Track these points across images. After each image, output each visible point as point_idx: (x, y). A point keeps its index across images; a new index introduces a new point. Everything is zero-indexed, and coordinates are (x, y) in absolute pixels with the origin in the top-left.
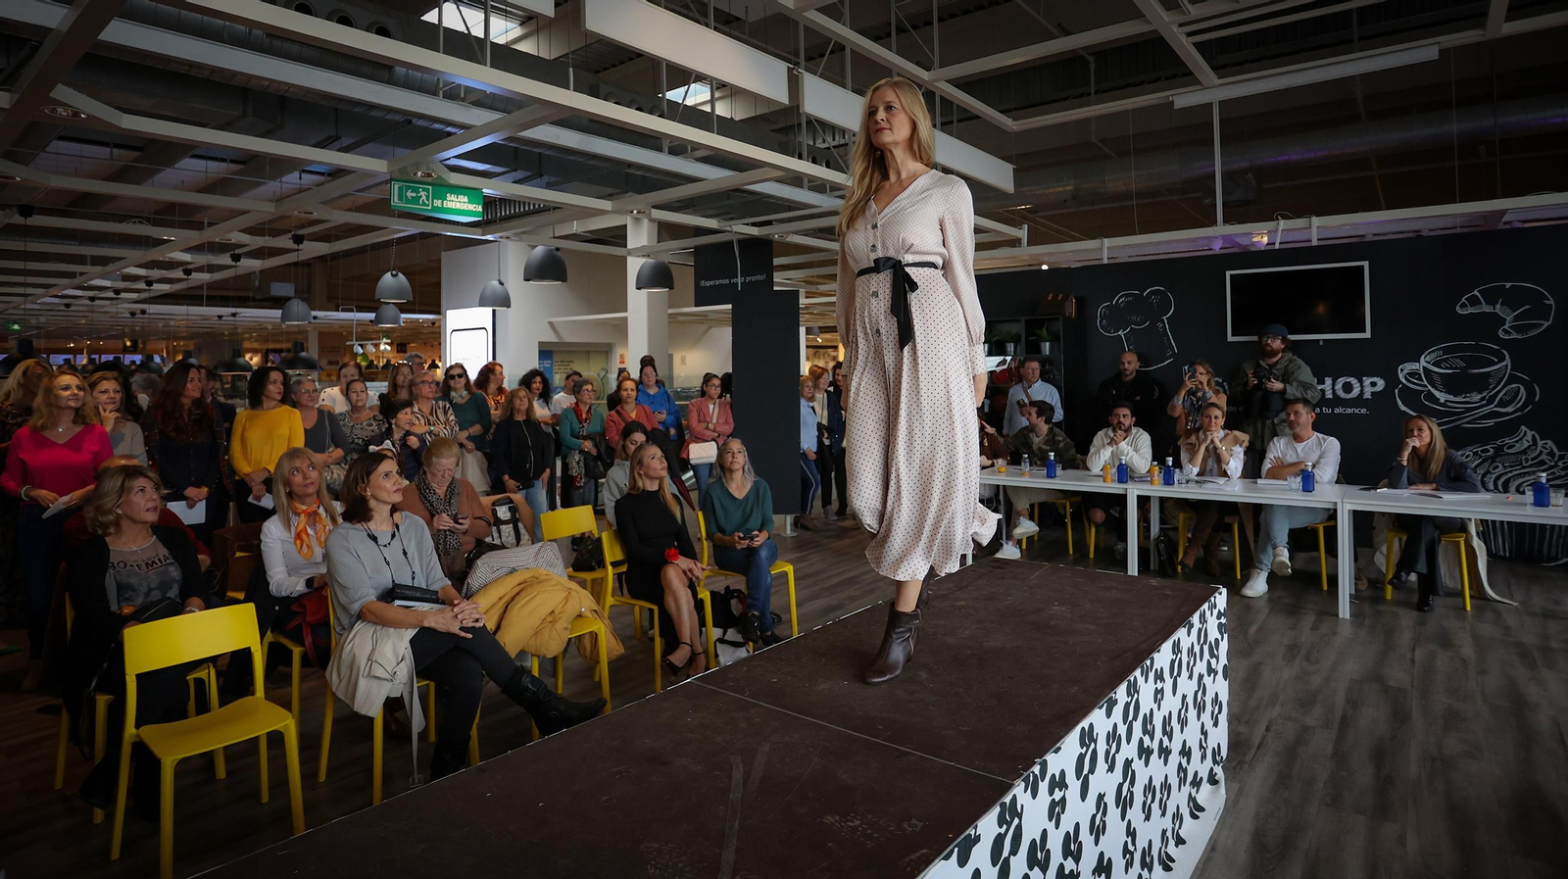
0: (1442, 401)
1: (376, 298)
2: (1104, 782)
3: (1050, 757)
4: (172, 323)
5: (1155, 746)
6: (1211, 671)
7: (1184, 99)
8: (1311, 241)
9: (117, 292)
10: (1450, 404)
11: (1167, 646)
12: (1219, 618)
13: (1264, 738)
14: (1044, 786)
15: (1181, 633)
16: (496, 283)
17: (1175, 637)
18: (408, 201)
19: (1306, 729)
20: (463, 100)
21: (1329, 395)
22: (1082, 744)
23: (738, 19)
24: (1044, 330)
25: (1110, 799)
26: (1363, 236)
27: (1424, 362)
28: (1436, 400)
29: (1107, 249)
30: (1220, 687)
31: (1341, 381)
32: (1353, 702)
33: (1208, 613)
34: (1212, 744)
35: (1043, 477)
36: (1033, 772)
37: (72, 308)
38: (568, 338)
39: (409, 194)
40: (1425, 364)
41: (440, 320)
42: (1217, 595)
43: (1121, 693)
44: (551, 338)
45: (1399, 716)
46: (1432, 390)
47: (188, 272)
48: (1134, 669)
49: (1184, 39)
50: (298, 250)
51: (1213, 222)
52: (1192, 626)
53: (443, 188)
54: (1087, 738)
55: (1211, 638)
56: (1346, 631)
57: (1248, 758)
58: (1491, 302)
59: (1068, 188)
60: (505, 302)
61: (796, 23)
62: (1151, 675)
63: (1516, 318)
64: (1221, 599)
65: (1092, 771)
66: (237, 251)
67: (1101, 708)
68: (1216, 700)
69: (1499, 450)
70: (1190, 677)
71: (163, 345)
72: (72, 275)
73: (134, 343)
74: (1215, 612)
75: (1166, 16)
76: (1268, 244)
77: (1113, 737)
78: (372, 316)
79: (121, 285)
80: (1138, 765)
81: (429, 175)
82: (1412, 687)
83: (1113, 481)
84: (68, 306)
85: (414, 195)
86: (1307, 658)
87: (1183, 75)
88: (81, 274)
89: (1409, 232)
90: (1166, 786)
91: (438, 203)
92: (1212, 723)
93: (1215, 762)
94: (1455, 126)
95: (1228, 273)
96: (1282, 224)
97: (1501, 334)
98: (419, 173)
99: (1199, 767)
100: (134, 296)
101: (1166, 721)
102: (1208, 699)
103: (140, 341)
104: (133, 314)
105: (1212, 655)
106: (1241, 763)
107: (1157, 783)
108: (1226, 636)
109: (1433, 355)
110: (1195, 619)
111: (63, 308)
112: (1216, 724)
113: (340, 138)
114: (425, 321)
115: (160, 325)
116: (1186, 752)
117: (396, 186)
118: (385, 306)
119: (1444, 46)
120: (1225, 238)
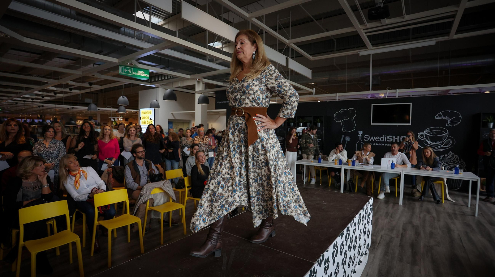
0: (429, 144)
1: (118, 104)
2: (339, 259)
3: (325, 254)
4: (53, 110)
5: (352, 246)
6: (368, 222)
7: (363, 53)
8: (396, 96)
9: (33, 99)
10: (431, 145)
11: (357, 216)
12: (371, 206)
13: (380, 240)
14: (323, 263)
15: (361, 211)
16: (155, 101)
17: (359, 213)
18: (125, 72)
19: (392, 238)
20: (142, 40)
21: (398, 141)
22: (334, 248)
23: (231, 22)
24: (319, 120)
25: (340, 264)
26: (409, 96)
27: (425, 132)
28: (427, 143)
29: (338, 96)
30: (370, 227)
31: (402, 137)
32: (404, 230)
33: (368, 205)
34: (367, 243)
35: (317, 163)
36: (320, 259)
37: (18, 104)
38: (178, 118)
39: (125, 70)
40: (425, 133)
41: (138, 112)
42: (370, 199)
43: (345, 232)
44: (172, 118)
45: (417, 234)
46: (427, 141)
47: (55, 94)
48: (349, 224)
49: (364, 34)
50: (90, 88)
51: (368, 90)
52: (364, 209)
53: (136, 69)
54: (336, 246)
55: (368, 213)
56: (401, 209)
57: (376, 247)
58: (445, 116)
59: (327, 78)
60: (158, 106)
61: (249, 22)
62: (353, 225)
63: (451, 121)
64: (371, 201)
65: (336, 256)
66: (71, 87)
67: (339, 236)
68: (369, 231)
69: (443, 158)
70: (363, 224)
71: (51, 117)
72: (17, 93)
73: (41, 116)
74: (370, 205)
75: (360, 27)
76: (384, 97)
77: (342, 245)
78: (117, 110)
79: (34, 97)
80: (348, 252)
81: (132, 64)
82: (420, 225)
83: (338, 164)
84: (17, 103)
85: (127, 70)
86: (391, 217)
87: (363, 46)
88: (20, 93)
89: (422, 95)
90: (354, 257)
91: (135, 73)
92: (367, 237)
93: (367, 248)
94: (438, 65)
95: (372, 105)
96: (388, 91)
97: (447, 125)
98: (128, 64)
99: (363, 250)
100: (39, 101)
101: (356, 238)
102: (367, 230)
103: (43, 115)
104: (39, 107)
105: (369, 217)
106: (374, 248)
107: (352, 257)
108: (372, 211)
109: (428, 131)
110: (365, 207)
111: (15, 104)
112: (368, 238)
113: (103, 51)
114: (133, 112)
115: (49, 110)
116: (360, 247)
117: (121, 68)
118: (121, 107)
119: (438, 41)
120: (372, 94)
